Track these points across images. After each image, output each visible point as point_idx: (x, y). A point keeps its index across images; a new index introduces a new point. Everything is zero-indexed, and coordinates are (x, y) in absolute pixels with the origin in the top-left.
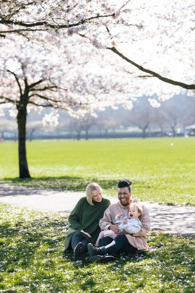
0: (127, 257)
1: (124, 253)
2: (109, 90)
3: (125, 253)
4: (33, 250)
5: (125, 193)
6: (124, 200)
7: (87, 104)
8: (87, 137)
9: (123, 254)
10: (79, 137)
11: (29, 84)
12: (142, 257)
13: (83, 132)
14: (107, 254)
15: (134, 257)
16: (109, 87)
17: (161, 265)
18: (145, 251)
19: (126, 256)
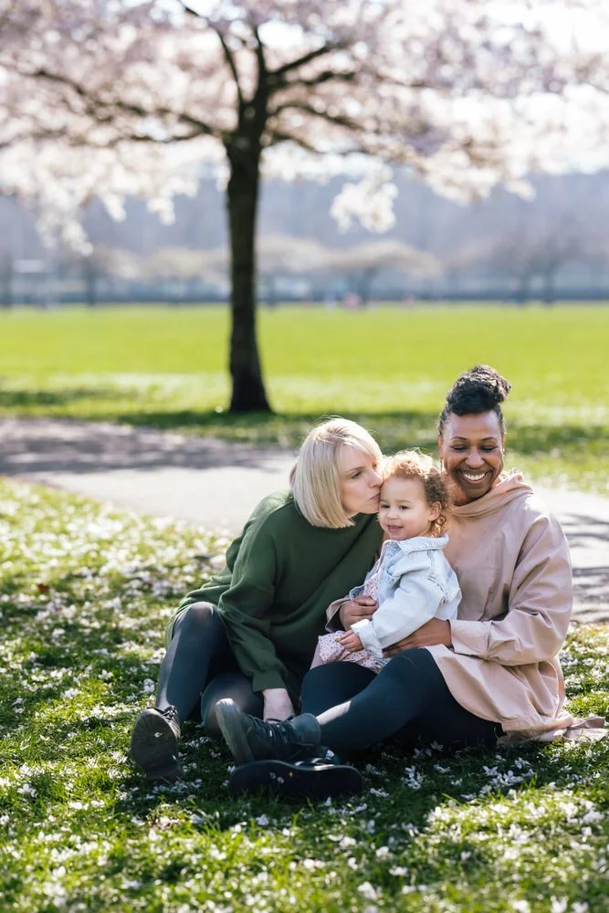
0: (443, 770)
1: (435, 746)
2: (563, 82)
3: (440, 748)
4: (17, 711)
5: (487, 444)
6: (477, 477)
7: (492, 145)
8: (550, 297)
9: (429, 753)
10: (521, 297)
11: (273, 64)
12: (517, 772)
13: (537, 283)
14: (330, 754)
15: (479, 769)
16: (564, 71)
17: (595, 830)
18: (545, 737)
19: (438, 768)
